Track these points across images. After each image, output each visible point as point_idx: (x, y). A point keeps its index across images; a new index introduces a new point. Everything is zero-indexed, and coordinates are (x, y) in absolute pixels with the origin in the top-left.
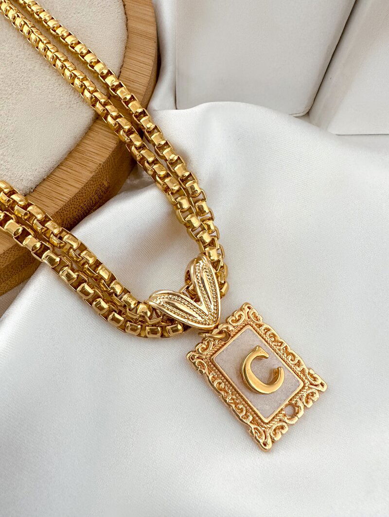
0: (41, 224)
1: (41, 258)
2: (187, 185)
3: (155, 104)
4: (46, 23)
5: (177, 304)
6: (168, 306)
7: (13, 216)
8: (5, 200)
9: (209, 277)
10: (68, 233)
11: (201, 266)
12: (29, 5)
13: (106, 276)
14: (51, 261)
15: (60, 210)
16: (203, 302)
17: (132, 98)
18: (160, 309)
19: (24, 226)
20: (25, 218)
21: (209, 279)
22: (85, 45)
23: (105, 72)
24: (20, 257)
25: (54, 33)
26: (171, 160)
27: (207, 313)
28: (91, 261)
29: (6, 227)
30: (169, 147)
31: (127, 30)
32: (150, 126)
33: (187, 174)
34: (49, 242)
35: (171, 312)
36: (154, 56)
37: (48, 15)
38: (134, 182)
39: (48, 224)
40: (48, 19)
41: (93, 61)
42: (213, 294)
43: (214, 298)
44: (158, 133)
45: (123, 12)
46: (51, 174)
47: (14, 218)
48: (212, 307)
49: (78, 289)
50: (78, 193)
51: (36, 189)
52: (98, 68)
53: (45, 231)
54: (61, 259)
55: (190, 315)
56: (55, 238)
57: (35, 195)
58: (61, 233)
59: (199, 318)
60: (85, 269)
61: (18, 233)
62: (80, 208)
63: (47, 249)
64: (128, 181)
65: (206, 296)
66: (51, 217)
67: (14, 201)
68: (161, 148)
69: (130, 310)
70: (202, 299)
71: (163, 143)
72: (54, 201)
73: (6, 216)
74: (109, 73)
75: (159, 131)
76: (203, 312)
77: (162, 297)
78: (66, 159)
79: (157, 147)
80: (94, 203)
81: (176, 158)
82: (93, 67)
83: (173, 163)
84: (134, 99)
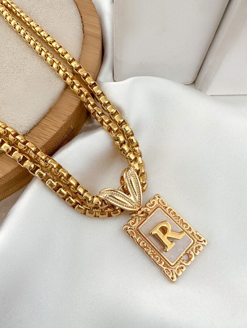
0: (34, 153)
1: (34, 174)
2: (122, 127)
3: (101, 78)
4: (34, 28)
5: (116, 197)
6: (111, 198)
7: (17, 149)
8: (12, 139)
9: (135, 180)
10: (50, 158)
11: (130, 173)
12: (23, 17)
13: (74, 184)
14: (41, 175)
15: (45, 144)
16: (132, 195)
17: (88, 75)
18: (107, 200)
19: (24, 155)
20: (24, 150)
21: (135, 181)
22: (58, 42)
23: (71, 59)
24: (21, 173)
25: (39, 34)
26: (112, 112)
27: (134, 202)
28: (65, 175)
29: (13, 155)
30: (111, 104)
31: (83, 32)
32: (99, 92)
33: (122, 121)
34: (39, 164)
35: (113, 201)
36: (100, 48)
37: (35, 23)
38: (89, 125)
39: (39, 153)
40: (35, 26)
41: (63, 52)
42: (138, 190)
43: (138, 192)
44: (103, 96)
45: (81, 22)
46: (39, 122)
47: (18, 150)
48: (137, 197)
49: (57, 192)
50: (56, 134)
51: (30, 132)
52: (66, 56)
53: (37, 157)
54: (46, 174)
55: (124, 203)
56: (42, 161)
57: (29, 135)
58: (46, 158)
59: (130, 205)
60: (61, 180)
61: (20, 159)
62: (57, 143)
63: (38, 168)
64: (85, 125)
65: (133, 191)
66: (40, 149)
67: (18, 140)
68: (106, 105)
69: (88, 202)
70: (131, 193)
71: (107, 102)
72: (40, 138)
73: (13, 148)
74: (73, 60)
75: (104, 95)
76: (132, 201)
77: (107, 193)
78: (48, 113)
79: (103, 105)
80: (65, 139)
81: (115, 111)
82: (63, 56)
83: (113, 115)
84: (89, 76)
